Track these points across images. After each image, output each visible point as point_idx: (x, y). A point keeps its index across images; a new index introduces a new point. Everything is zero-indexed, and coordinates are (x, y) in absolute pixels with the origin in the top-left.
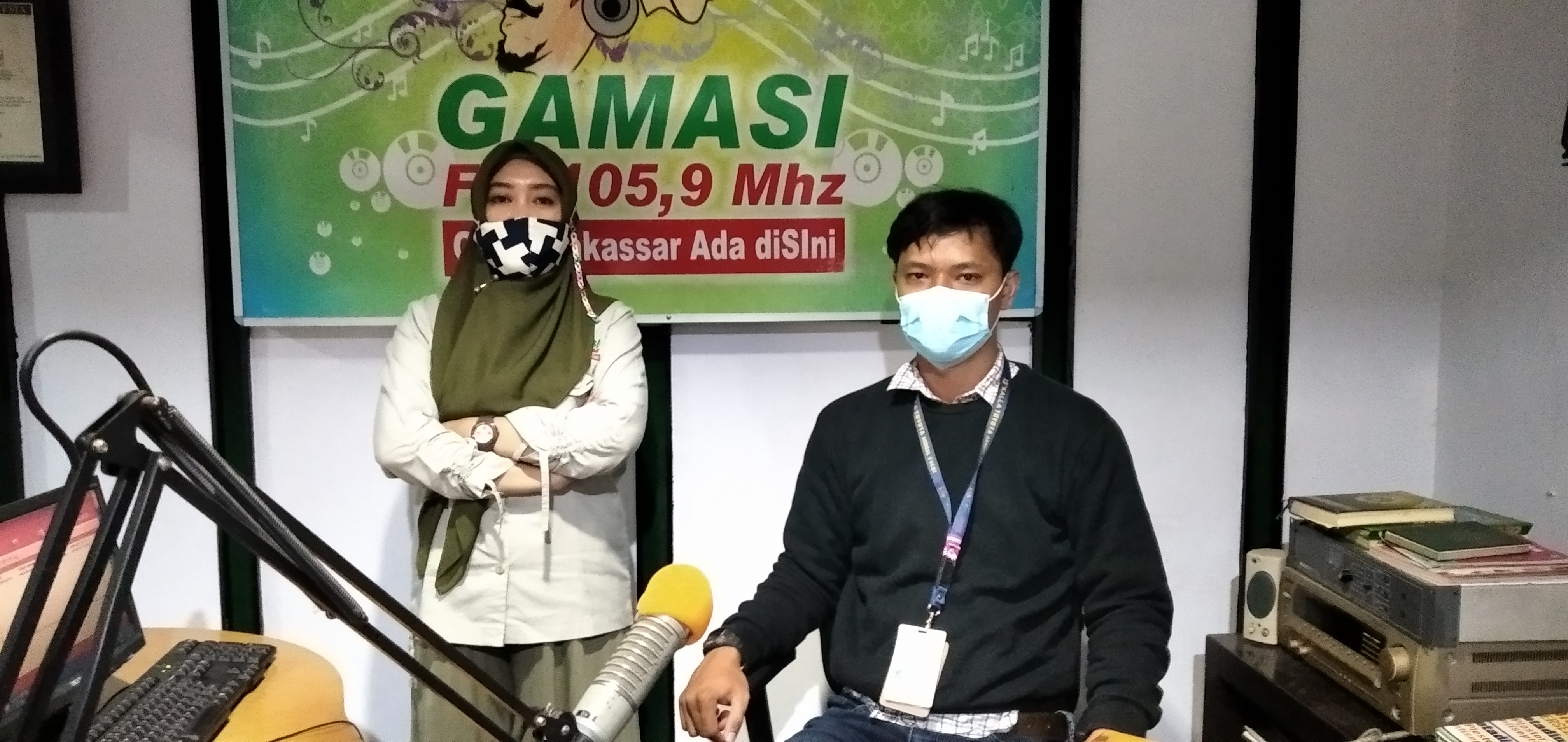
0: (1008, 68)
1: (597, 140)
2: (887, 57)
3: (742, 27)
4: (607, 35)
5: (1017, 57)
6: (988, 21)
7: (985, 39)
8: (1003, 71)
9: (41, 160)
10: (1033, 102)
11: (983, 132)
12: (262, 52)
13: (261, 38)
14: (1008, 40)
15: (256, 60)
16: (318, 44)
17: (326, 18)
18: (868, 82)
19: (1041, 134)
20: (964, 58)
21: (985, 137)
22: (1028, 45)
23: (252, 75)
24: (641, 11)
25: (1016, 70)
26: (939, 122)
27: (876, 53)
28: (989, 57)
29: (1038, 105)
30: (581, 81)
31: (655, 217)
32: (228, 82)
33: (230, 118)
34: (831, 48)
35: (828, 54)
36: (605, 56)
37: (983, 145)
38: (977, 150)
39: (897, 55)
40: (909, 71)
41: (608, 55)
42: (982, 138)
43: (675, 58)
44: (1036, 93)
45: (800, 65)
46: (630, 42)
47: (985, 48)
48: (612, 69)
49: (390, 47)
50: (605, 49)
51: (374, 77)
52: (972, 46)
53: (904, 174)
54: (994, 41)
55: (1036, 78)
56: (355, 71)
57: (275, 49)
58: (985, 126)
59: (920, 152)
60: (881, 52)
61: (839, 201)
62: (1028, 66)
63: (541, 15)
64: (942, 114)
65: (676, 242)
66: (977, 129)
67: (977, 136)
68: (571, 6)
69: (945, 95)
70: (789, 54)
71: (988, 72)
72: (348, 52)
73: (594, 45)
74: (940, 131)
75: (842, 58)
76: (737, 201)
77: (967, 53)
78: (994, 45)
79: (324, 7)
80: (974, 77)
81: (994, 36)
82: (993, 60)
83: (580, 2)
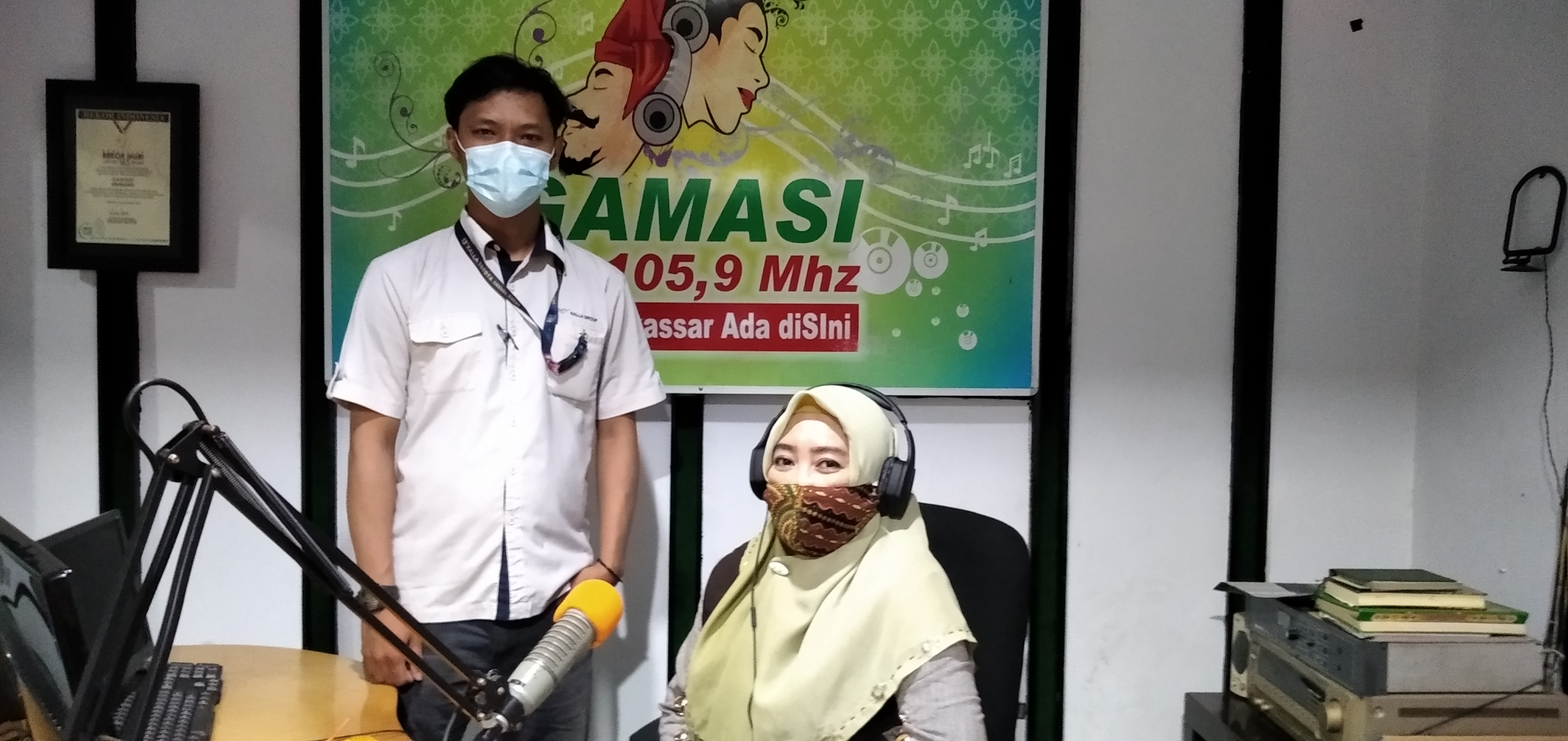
0: (1008, 175)
1: (643, 234)
2: (898, 165)
3: (771, 138)
4: (655, 143)
5: (1016, 165)
6: (990, 134)
7: (986, 149)
8: (1002, 178)
9: (168, 244)
10: (1029, 205)
11: (984, 231)
12: (358, 154)
13: (357, 142)
14: (1008, 151)
15: (352, 161)
16: (406, 148)
17: (413, 126)
18: (881, 186)
19: (1037, 233)
20: (968, 166)
21: (986, 236)
22: (1026, 155)
23: (349, 174)
24: (684, 125)
25: (1015, 176)
26: (944, 221)
27: (890, 162)
28: (989, 166)
29: (1034, 207)
30: (630, 183)
31: (692, 301)
32: (328, 178)
33: (328, 209)
34: (848, 156)
35: (846, 162)
36: (652, 162)
37: (983, 243)
38: (979, 246)
39: (907, 163)
40: (920, 177)
41: (654, 161)
42: (983, 236)
43: (712, 163)
44: (1033, 197)
45: (822, 171)
46: (674, 150)
47: (987, 157)
48: (657, 173)
50: (651, 155)
51: (451, 176)
52: (974, 155)
53: (913, 269)
54: (995, 151)
55: (1033, 184)
56: (437, 172)
57: (369, 152)
58: (986, 225)
59: (927, 248)
60: (893, 161)
61: (854, 289)
62: (1025, 172)
63: (597, 126)
64: (948, 213)
65: (709, 323)
66: (978, 228)
67: (978, 234)
68: (624, 119)
69: (949, 198)
70: (812, 162)
71: (989, 178)
72: (430, 156)
73: (642, 152)
74: (945, 229)
75: (859, 165)
76: (764, 287)
77: (970, 160)
78: (995, 155)
79: (411, 116)
80: (976, 183)
81: (995, 147)
82: (994, 168)
83: (631, 115)
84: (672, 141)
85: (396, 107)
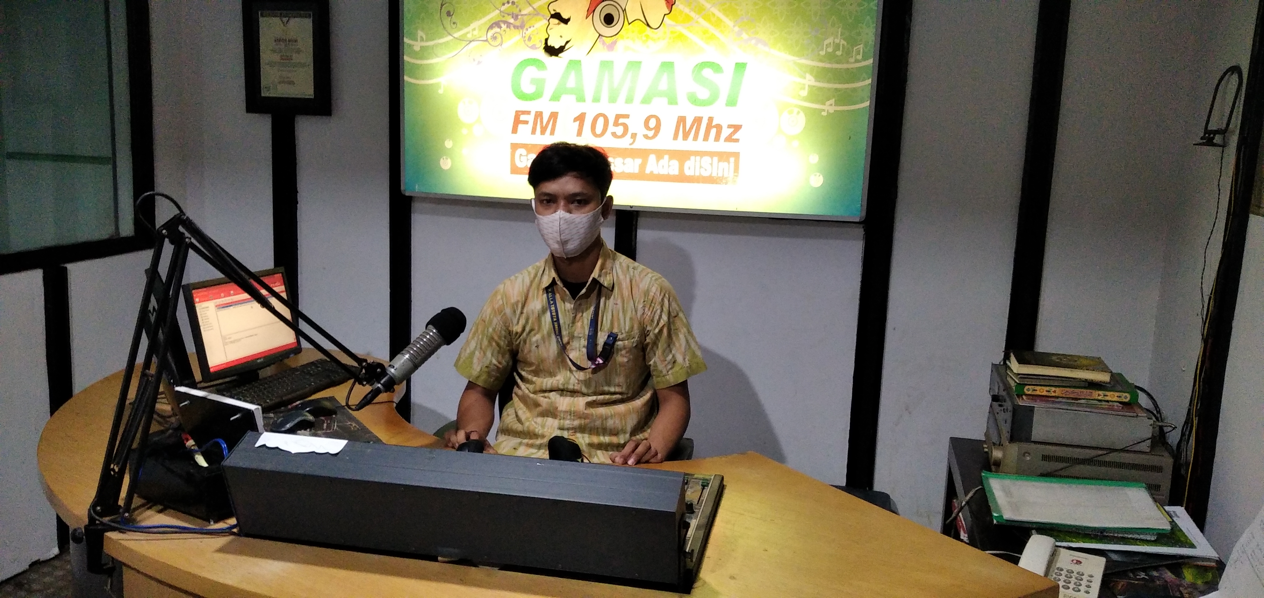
0: (852, 60)
1: (597, 98)
2: (773, 51)
3: (684, 31)
4: (606, 35)
5: (858, 53)
6: (840, 30)
7: (837, 41)
8: (848, 62)
9: (313, 97)
10: (865, 82)
11: (832, 101)
12: (421, 42)
13: (420, 33)
14: (852, 42)
15: (415, 47)
16: (449, 38)
17: (454, 23)
19: (871, 103)
20: (823, 53)
21: (833, 104)
22: (865, 46)
23: (416, 55)
24: (626, 22)
25: (857, 61)
26: (805, 93)
27: (767, 49)
28: (839, 53)
29: (870, 84)
32: (403, 58)
33: (403, 78)
35: (736, 49)
36: (604, 49)
37: (832, 110)
38: (828, 113)
40: (788, 61)
41: (605, 47)
44: (869, 77)
45: (718, 55)
46: (619, 40)
47: (837, 47)
48: (608, 56)
49: (487, 41)
50: (604, 44)
51: (476, 58)
52: (828, 46)
53: (781, 126)
54: (843, 42)
55: (870, 67)
56: (467, 54)
57: (427, 41)
58: (834, 97)
59: (792, 112)
61: (737, 140)
62: (863, 59)
63: (569, 23)
65: (638, 162)
66: (829, 99)
67: (829, 103)
68: (587, 18)
69: (809, 76)
70: (712, 49)
71: (840, 62)
72: (464, 43)
73: (598, 41)
75: (745, 51)
76: (676, 137)
77: (824, 51)
78: (843, 45)
79: (453, 16)
80: (829, 66)
81: (844, 39)
82: (842, 55)
83: (592, 14)
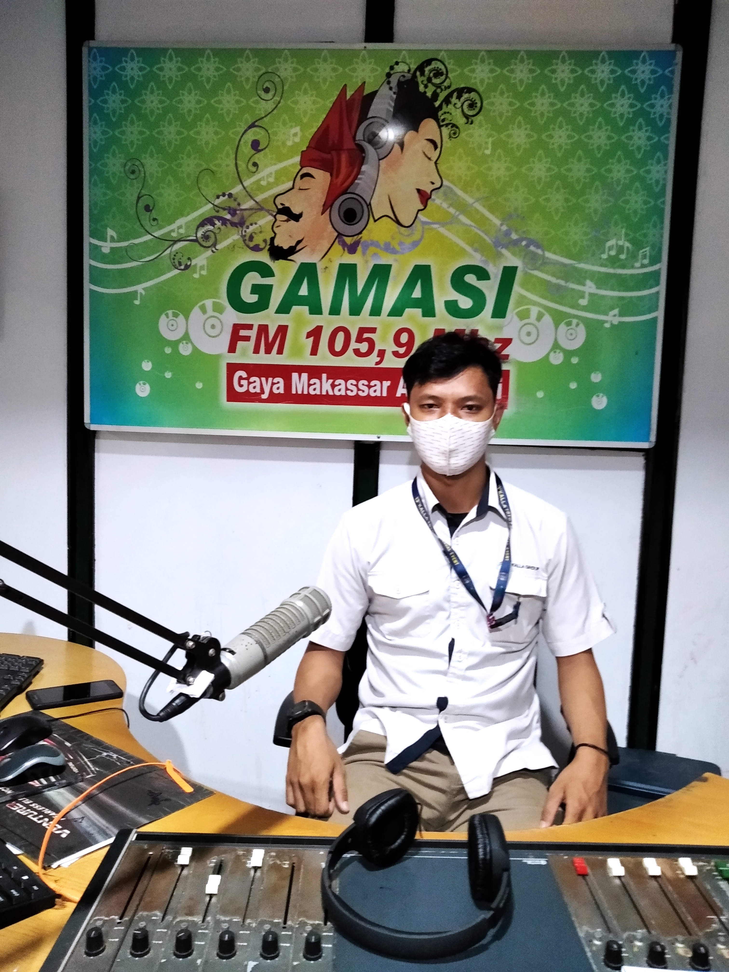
0: (638, 265)
1: (335, 310)
2: (548, 255)
3: (442, 230)
4: (346, 234)
5: (644, 257)
6: (624, 231)
7: (621, 243)
8: (633, 267)
10: (654, 290)
11: (616, 311)
12: (111, 242)
13: (110, 232)
14: (638, 244)
15: (106, 247)
16: (149, 237)
17: (154, 219)
18: (532, 272)
19: (660, 314)
20: (604, 256)
21: (617, 315)
22: (653, 248)
23: (104, 258)
24: (371, 219)
25: (643, 266)
26: (583, 302)
27: (540, 252)
28: (623, 257)
29: (658, 293)
30: (327, 267)
31: (373, 365)
32: (88, 262)
33: (88, 286)
34: (506, 246)
35: (504, 251)
36: (344, 250)
37: (616, 321)
38: (612, 324)
39: (555, 253)
40: (565, 265)
41: (346, 249)
42: (615, 316)
43: (394, 252)
44: (658, 284)
45: (483, 258)
46: (362, 240)
47: (620, 250)
48: (348, 259)
49: (196, 241)
50: (344, 244)
51: (184, 260)
52: (610, 248)
53: (556, 340)
54: (627, 244)
55: (657, 273)
56: (172, 257)
57: (119, 241)
58: (618, 306)
59: (569, 324)
60: (543, 251)
61: (506, 357)
62: (651, 264)
63: (301, 220)
64: (587, 296)
65: (387, 384)
66: (612, 309)
67: (612, 313)
68: (322, 214)
69: (588, 283)
70: (476, 250)
71: (623, 267)
72: (167, 243)
73: (337, 241)
74: (584, 309)
75: (514, 254)
77: (607, 253)
78: (628, 248)
79: (153, 211)
80: (611, 271)
81: (628, 241)
82: (626, 259)
83: (328, 210)
84: (360, 233)
85: (141, 204)
